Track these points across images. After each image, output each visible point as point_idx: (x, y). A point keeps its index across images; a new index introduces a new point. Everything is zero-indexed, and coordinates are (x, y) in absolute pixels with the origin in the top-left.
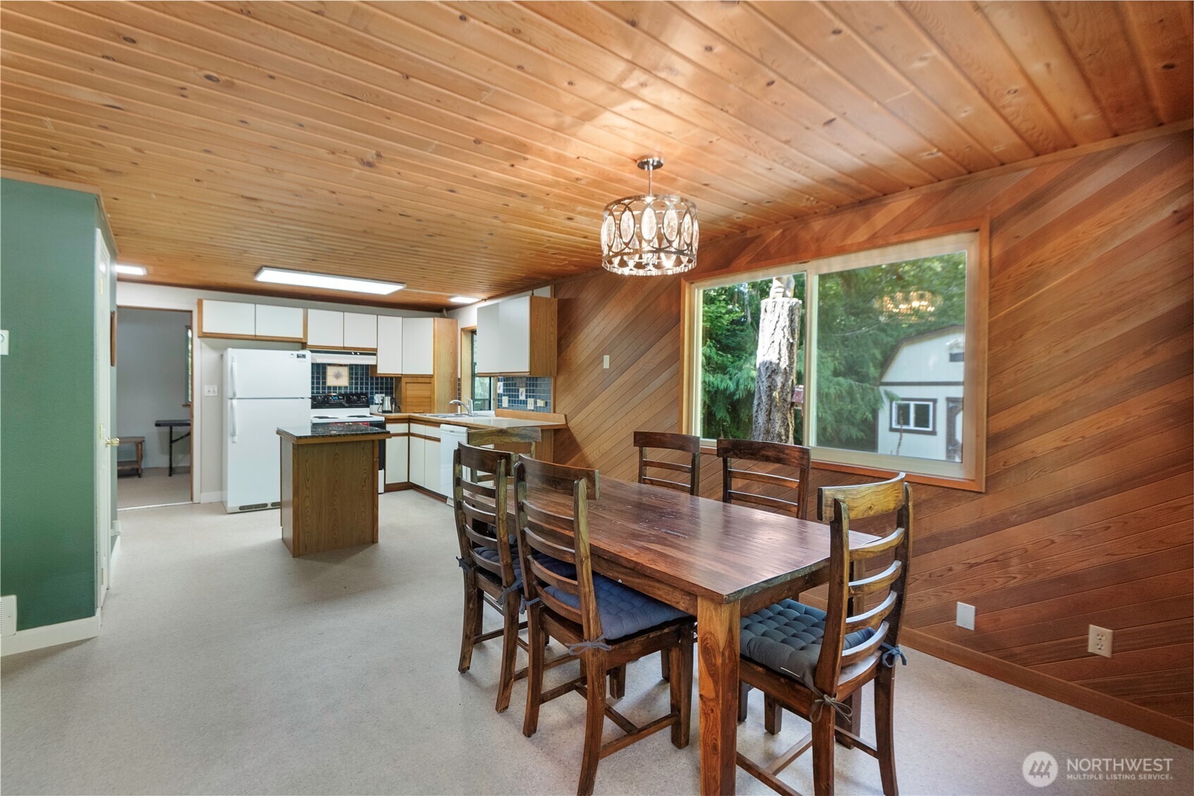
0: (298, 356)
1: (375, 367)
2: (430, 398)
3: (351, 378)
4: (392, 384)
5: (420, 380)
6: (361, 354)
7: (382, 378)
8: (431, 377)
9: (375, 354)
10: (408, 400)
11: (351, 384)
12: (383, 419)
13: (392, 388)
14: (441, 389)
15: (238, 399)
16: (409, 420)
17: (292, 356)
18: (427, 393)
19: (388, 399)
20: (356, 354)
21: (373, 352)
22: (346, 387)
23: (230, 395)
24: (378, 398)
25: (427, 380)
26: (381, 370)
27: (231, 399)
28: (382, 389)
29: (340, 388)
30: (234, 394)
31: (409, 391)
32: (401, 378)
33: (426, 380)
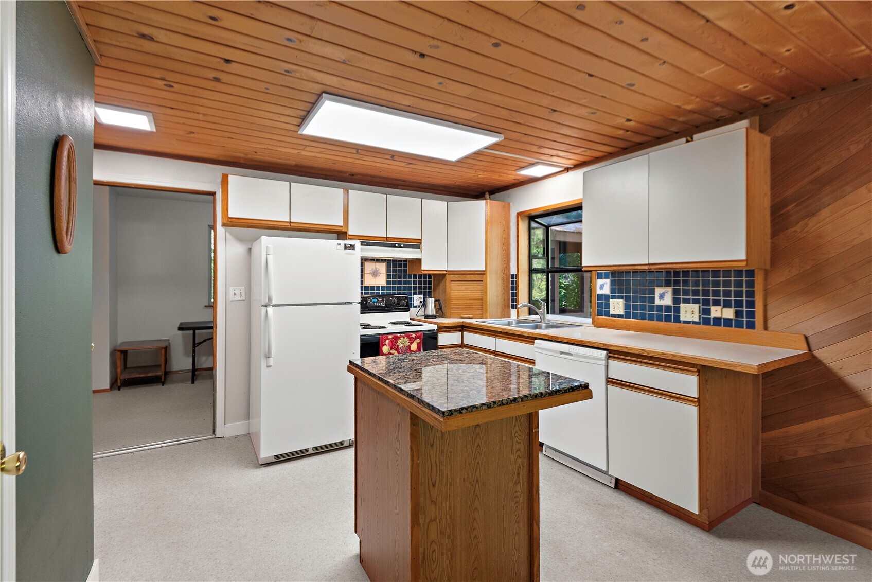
0: (346, 248)
1: (419, 261)
2: (482, 299)
3: (388, 277)
4: (430, 282)
5: (469, 277)
6: (405, 246)
7: (425, 276)
8: (483, 273)
9: (419, 247)
10: (453, 301)
11: (388, 282)
12: (435, 327)
13: (430, 288)
14: (494, 289)
15: (273, 306)
16: (462, 328)
17: (339, 247)
18: (477, 294)
19: (431, 302)
20: (400, 246)
21: (416, 244)
22: (383, 288)
23: (265, 301)
24: (417, 299)
25: (478, 278)
26: (426, 266)
27: (266, 306)
28: (420, 288)
29: (378, 288)
30: (270, 299)
31: (456, 291)
32: (444, 275)
33: (478, 276)
